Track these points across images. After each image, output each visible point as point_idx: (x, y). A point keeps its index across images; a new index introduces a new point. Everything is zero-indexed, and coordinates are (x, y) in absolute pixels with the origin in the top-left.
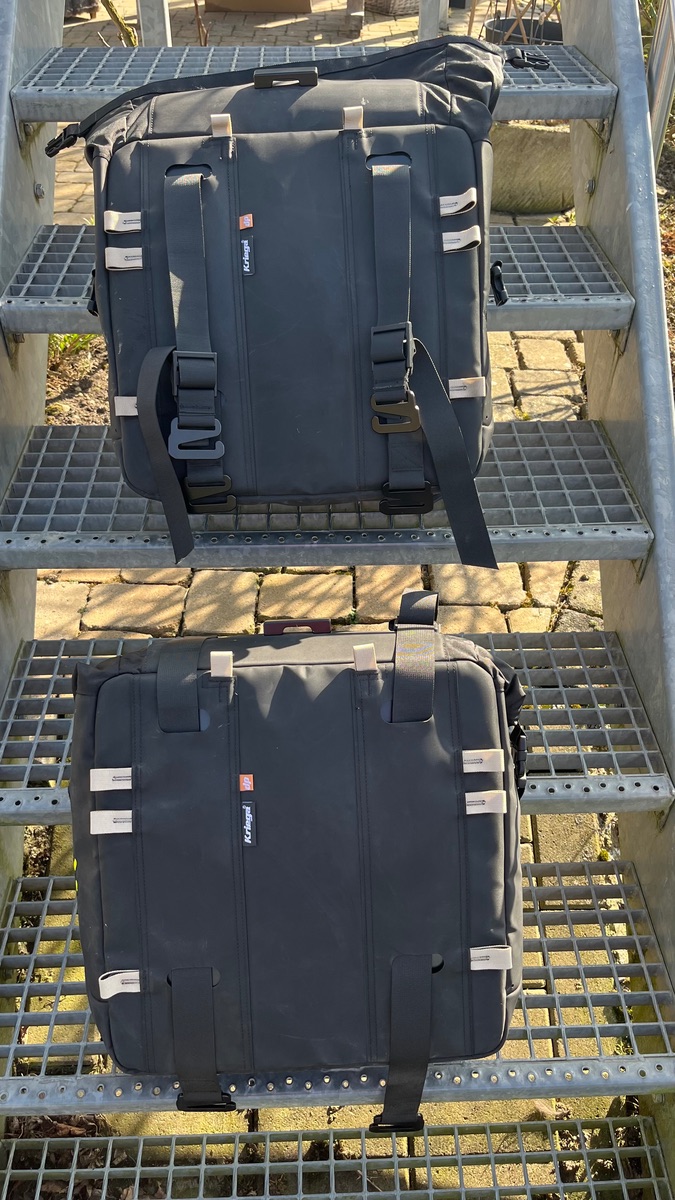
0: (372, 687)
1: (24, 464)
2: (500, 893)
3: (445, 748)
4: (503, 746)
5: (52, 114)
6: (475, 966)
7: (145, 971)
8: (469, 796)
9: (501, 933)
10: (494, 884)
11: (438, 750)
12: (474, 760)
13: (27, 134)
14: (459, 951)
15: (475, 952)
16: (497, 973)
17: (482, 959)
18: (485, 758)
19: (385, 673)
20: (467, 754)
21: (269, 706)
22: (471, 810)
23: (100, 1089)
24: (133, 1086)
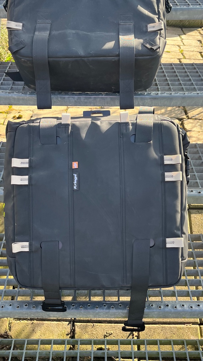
0: (127, 129)
2: (179, 216)
3: (157, 154)
4: (181, 153)
6: (168, 246)
7: (31, 242)
8: (166, 174)
9: (179, 233)
10: (176, 211)
11: (154, 154)
12: (168, 160)
14: (161, 239)
15: (168, 240)
16: (177, 249)
17: (171, 243)
18: (173, 159)
19: (133, 124)
20: (166, 157)
21: (85, 135)
22: (167, 179)
23: (11, 305)
24: (24, 305)
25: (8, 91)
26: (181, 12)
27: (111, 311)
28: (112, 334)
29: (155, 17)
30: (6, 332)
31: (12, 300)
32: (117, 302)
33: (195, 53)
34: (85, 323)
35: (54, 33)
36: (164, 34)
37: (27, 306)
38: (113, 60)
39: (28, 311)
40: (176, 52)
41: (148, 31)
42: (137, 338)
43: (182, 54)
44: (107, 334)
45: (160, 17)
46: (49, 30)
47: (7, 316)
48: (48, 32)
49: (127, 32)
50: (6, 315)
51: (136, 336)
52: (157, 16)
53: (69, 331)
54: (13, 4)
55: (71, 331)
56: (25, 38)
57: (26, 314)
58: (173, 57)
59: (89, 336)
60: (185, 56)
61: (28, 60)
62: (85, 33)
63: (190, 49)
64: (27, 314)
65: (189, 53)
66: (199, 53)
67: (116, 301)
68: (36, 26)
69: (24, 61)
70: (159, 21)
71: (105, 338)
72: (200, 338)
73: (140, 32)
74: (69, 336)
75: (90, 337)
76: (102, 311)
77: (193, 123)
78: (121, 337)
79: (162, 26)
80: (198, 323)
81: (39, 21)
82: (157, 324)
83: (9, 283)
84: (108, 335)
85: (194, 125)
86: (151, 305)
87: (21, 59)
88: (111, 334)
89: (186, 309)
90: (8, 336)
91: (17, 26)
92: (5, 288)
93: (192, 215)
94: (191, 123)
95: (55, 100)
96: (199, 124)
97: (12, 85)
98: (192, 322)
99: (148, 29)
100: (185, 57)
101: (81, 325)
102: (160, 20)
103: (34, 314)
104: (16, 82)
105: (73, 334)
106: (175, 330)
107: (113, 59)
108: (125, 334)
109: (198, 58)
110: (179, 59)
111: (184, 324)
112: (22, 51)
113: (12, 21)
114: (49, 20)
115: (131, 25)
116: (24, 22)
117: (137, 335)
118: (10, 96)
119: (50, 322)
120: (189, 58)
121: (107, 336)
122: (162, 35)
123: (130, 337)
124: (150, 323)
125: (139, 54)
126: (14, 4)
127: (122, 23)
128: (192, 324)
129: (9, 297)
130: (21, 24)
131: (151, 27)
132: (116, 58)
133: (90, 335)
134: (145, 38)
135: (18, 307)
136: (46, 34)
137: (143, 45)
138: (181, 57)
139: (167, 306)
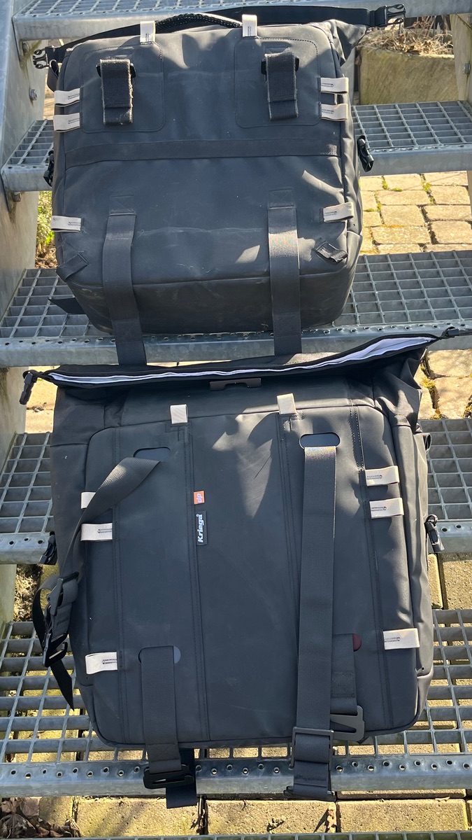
1: (19, 294)
5: (43, 34)
7: (121, 652)
13: (24, 51)
16: (408, 651)
19: (302, 416)
20: (370, 474)
22: (374, 515)
23: (75, 771)
24: (102, 770)
25: (58, 337)
26: (397, 160)
27: (273, 778)
28: (283, 822)
29: (337, 192)
30: (69, 824)
31: (77, 759)
32: (286, 760)
33: (456, 189)
34: (228, 799)
35: (142, 233)
36: (357, 224)
37: (108, 773)
38: (258, 283)
39: (110, 782)
40: (416, 188)
41: (325, 221)
42: (336, 831)
43: (428, 193)
44: (273, 822)
45: (348, 191)
46: (133, 229)
47: (69, 792)
48: (131, 234)
49: (283, 225)
50: (67, 791)
51: (333, 826)
52: (342, 190)
53: (196, 817)
54: (63, 180)
55: (200, 818)
56: (87, 247)
57: (105, 787)
58: (407, 202)
59: (237, 828)
60: (435, 198)
61: (94, 291)
62: (202, 231)
63: (445, 182)
64: (109, 789)
65: (444, 189)
66: (465, 188)
67: (283, 758)
68: (107, 221)
69: (88, 293)
70: (346, 200)
71: (270, 832)
72: (467, 828)
73: (308, 223)
74: (197, 828)
75: (239, 829)
76: (255, 778)
77: (448, 358)
78: (302, 828)
79: (350, 212)
80: (463, 795)
81: (113, 212)
82: (377, 799)
83: (71, 724)
84: (275, 824)
85: (450, 362)
86: (353, 763)
87: (82, 288)
88: (281, 823)
89: (424, 770)
90: (72, 831)
91: (71, 224)
92: (63, 735)
93: (445, 564)
94: (444, 358)
95: (151, 352)
96: (462, 359)
97: (66, 324)
98: (449, 794)
99: (324, 217)
100: (434, 200)
101: (220, 804)
102: (348, 197)
103: (121, 788)
104: (74, 316)
105: (204, 825)
106: (415, 811)
107: (258, 280)
108: (311, 822)
109: (462, 202)
110: (422, 206)
111: (433, 798)
112: (83, 274)
113: (60, 214)
114: (133, 210)
115: (291, 210)
116: (85, 216)
117: (336, 824)
118: (61, 348)
119: (156, 799)
120: (443, 203)
121: (273, 828)
122: (352, 227)
123: (321, 828)
124: (362, 797)
125: (307, 268)
126: (65, 181)
127: (273, 207)
128: (451, 798)
129: (72, 753)
130: (79, 220)
131: (330, 213)
132: (264, 280)
133: (239, 826)
134: (319, 237)
135: (90, 774)
136: (127, 237)
137: (314, 251)
138: (425, 201)
139: (387, 764)
